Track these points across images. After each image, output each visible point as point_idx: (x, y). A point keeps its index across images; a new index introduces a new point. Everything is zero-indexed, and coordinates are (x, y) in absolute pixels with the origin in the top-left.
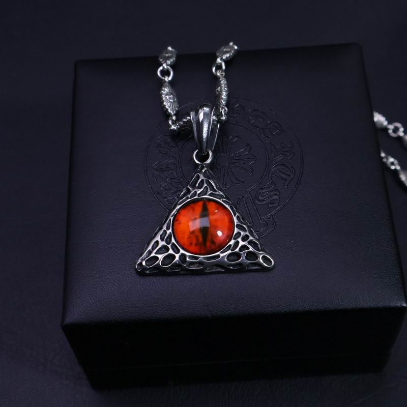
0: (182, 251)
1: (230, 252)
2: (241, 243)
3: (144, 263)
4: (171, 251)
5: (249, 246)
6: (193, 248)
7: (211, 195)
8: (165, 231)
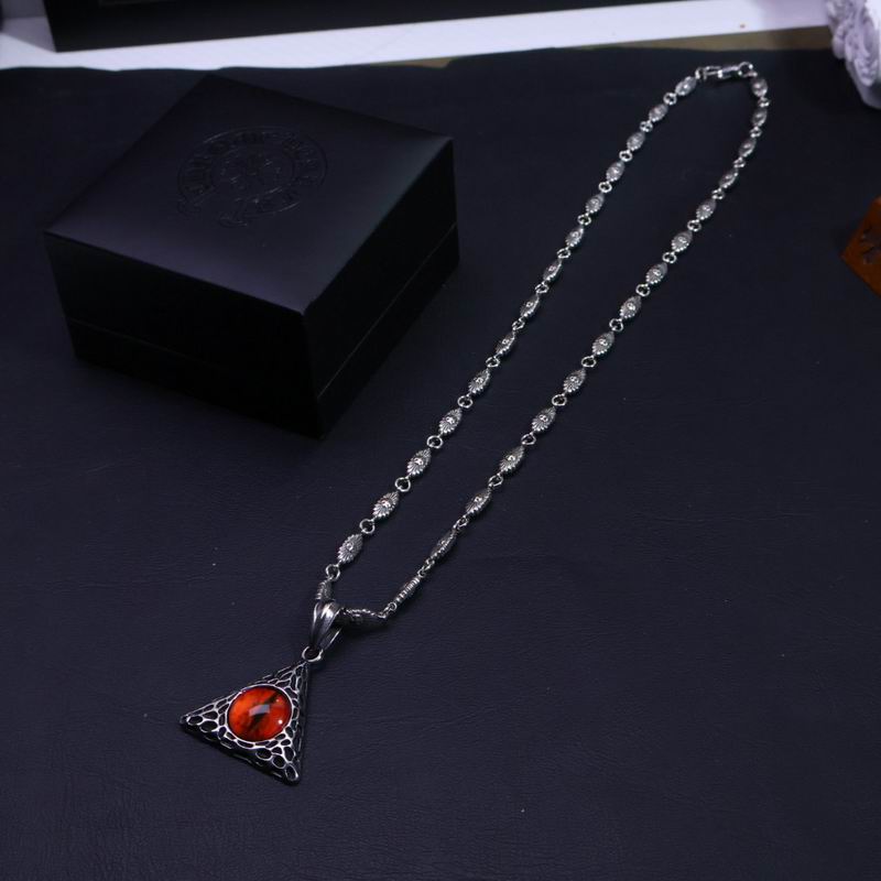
0: (226, 726)
1: (264, 747)
2: (279, 745)
3: (188, 720)
4: (217, 721)
5: (283, 752)
6: (236, 728)
7: (288, 690)
8: (225, 701)
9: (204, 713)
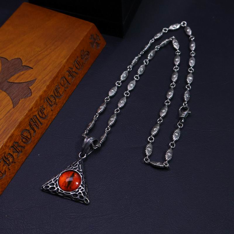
0: (58, 187)
1: (75, 193)
2: (80, 191)
3: (44, 187)
4: (55, 186)
5: (82, 193)
7: (78, 170)
8: (56, 178)
9: (49, 184)
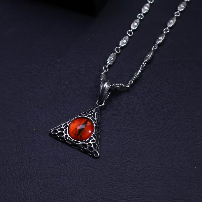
0: (68, 134)
1: (84, 143)
2: (90, 142)
3: (52, 131)
4: (64, 132)
5: (92, 145)
7: (92, 118)
8: (67, 123)
9: (58, 129)
